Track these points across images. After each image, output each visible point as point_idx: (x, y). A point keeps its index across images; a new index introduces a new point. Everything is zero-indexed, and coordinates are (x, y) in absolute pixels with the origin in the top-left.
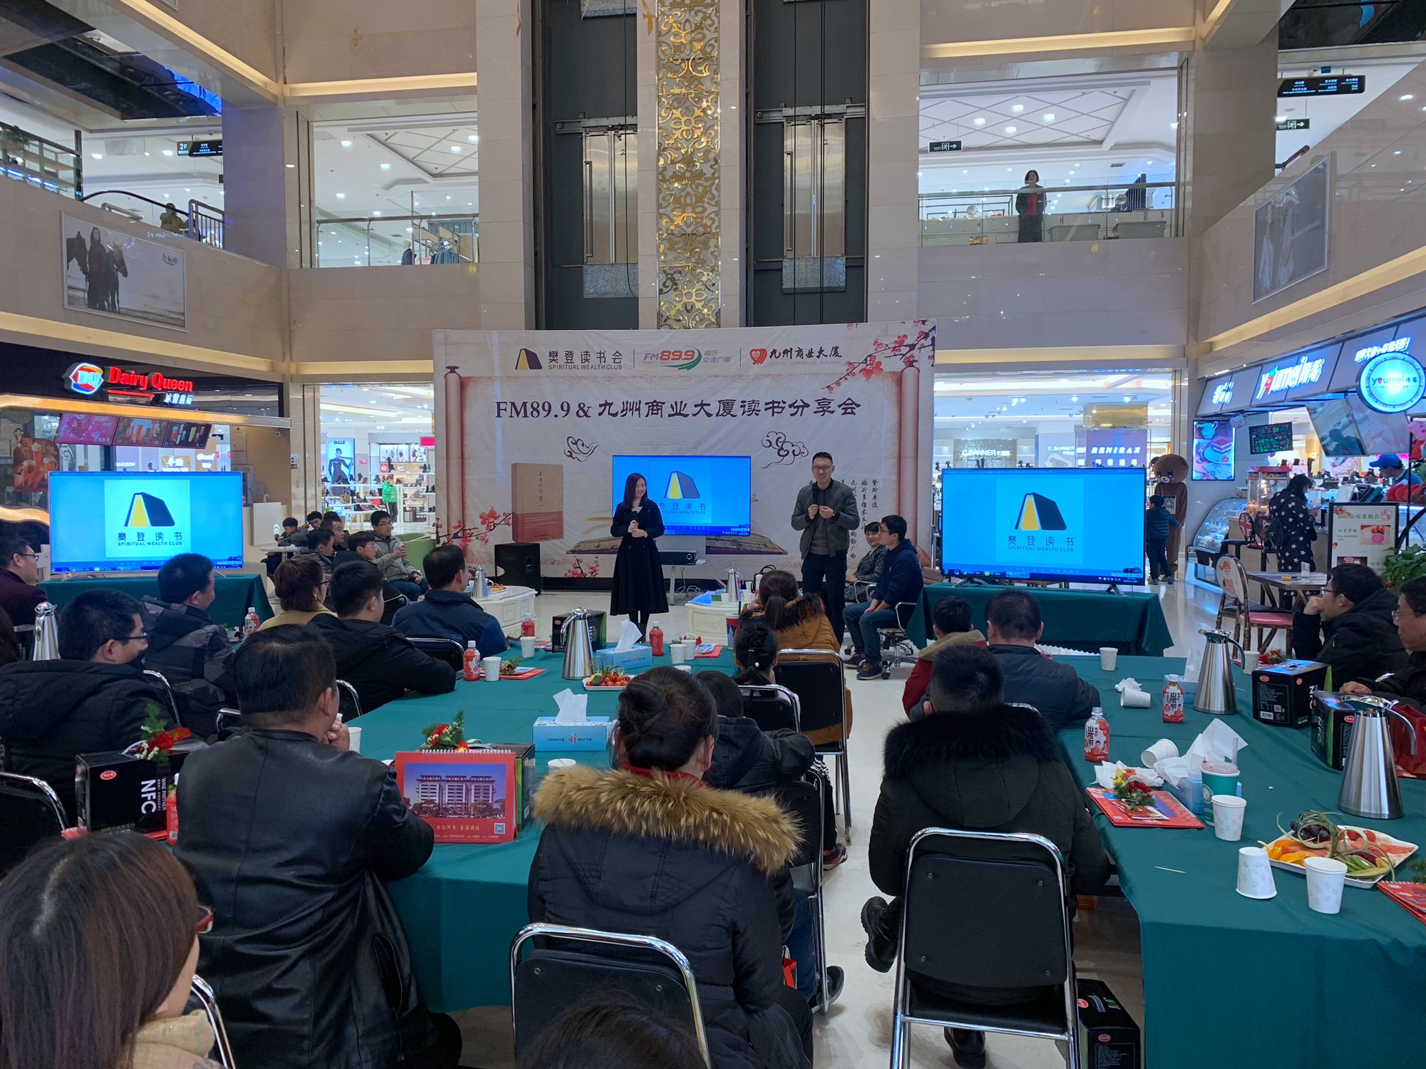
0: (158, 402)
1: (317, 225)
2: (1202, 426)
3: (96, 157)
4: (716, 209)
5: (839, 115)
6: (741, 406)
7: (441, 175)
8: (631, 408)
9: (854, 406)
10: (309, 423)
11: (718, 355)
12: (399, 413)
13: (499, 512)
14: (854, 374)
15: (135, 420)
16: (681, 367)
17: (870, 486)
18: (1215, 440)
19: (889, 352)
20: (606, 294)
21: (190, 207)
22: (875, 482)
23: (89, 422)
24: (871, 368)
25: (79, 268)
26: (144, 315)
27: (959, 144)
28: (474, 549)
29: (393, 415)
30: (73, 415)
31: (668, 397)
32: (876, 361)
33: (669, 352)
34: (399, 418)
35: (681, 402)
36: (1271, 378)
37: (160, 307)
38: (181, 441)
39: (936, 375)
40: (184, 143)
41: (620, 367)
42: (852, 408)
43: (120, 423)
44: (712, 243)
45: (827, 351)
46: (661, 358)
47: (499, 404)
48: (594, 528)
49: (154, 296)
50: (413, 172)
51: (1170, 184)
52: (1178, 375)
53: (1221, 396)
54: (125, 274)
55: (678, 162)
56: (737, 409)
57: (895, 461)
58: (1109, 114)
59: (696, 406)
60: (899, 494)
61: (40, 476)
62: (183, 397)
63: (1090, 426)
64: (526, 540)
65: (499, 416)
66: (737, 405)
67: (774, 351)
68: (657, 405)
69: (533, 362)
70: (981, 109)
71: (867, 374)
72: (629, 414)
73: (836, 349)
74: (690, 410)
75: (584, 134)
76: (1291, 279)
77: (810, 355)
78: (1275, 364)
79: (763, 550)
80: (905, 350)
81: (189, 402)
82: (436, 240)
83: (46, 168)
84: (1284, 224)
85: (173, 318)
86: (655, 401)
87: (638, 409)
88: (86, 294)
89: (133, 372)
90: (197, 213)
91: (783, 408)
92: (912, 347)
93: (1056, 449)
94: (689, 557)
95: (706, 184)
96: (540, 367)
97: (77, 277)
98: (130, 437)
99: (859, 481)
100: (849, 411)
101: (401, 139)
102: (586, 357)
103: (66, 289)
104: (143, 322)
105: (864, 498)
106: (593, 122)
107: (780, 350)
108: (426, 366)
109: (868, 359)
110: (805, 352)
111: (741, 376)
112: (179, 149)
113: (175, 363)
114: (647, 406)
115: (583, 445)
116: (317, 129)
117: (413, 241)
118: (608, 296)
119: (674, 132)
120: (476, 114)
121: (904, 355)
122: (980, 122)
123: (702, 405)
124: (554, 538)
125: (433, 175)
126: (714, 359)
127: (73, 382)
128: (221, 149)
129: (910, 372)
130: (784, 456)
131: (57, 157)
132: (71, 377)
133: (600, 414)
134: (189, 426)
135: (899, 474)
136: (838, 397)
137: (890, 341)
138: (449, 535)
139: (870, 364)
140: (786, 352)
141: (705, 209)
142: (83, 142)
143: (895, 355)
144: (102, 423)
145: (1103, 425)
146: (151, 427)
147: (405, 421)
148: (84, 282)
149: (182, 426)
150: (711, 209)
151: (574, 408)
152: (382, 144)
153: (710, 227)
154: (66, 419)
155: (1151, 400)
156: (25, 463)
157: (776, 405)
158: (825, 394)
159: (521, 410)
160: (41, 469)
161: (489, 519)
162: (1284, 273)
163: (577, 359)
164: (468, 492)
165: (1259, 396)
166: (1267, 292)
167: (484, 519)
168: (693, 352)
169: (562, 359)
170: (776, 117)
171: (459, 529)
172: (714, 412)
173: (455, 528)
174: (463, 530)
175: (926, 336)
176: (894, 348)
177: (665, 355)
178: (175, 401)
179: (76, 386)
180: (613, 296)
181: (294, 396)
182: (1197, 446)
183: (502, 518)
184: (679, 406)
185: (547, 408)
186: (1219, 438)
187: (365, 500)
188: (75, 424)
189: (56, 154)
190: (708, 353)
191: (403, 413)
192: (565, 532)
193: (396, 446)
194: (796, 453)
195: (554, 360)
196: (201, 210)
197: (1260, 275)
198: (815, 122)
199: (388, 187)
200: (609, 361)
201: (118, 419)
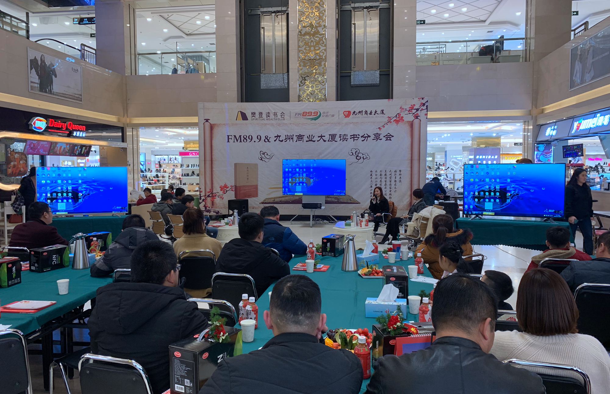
0: (70, 135)
1: (138, 56)
2: (538, 146)
3: (34, 25)
4: (325, 48)
5: (377, 7)
6: (339, 137)
7: (190, 35)
8: (289, 138)
9: (391, 137)
10: (135, 146)
11: (329, 114)
12: (167, 141)
13: (229, 185)
14: (391, 122)
15: (59, 144)
16: (312, 119)
17: (398, 173)
18: (544, 152)
19: (407, 113)
20: (271, 87)
21: (81, 47)
22: (400, 171)
23: (38, 144)
24: (399, 119)
25: (35, 73)
26: (64, 95)
27: (424, 21)
28: (217, 202)
29: (164, 142)
30: (31, 141)
31: (306, 133)
32: (401, 116)
33: (307, 112)
34: (167, 144)
35: (312, 135)
36: (580, 124)
37: (70, 92)
38: (78, 153)
39: (428, 123)
40: (76, 18)
41: (284, 119)
42: (390, 138)
43: (52, 144)
44: (323, 63)
45: (379, 112)
46: (303, 115)
47: (228, 136)
48: (272, 192)
49: (68, 87)
50: (179, 33)
51: (523, 39)
52: (527, 123)
53: (550, 132)
54: (56, 77)
55: (307, 27)
56: (337, 138)
57: (410, 161)
58: (490, 9)
59: (319, 137)
60: (412, 176)
61: (19, 170)
62: (81, 133)
63: (475, 147)
64: (241, 198)
65: (228, 141)
66: (337, 137)
67: (354, 112)
68: (301, 137)
69: (244, 117)
70: (435, 5)
71: (397, 122)
72: (288, 140)
73: (383, 111)
74: (316, 139)
75: (261, 15)
76: (592, 79)
77: (371, 113)
78: (582, 117)
79: (349, 202)
80: (414, 111)
81: (84, 135)
82: (187, 64)
83: (13, 29)
84: (588, 54)
85: (76, 97)
86: (300, 135)
87: (293, 139)
88: (39, 85)
89: (60, 121)
90: (84, 49)
91: (359, 138)
92: (417, 110)
93: (454, 157)
94: (319, 205)
95: (320, 37)
96: (247, 119)
97: (34, 78)
98: (56, 152)
99: (393, 171)
100: (389, 139)
101: (174, 17)
102: (268, 115)
103: (30, 82)
104: (64, 98)
105: (395, 178)
106: (265, 9)
107: (357, 111)
108: (195, 120)
109: (398, 115)
110: (369, 112)
111: (339, 123)
112: (74, 21)
113: (77, 117)
114: (296, 137)
115: (267, 155)
116: (137, 12)
117: (177, 64)
118: (272, 88)
119: (306, 13)
120: (214, 6)
121: (414, 114)
122: (434, 11)
123: (321, 136)
124: (254, 197)
125: (187, 35)
126: (327, 115)
127: (34, 126)
128: (94, 21)
129: (416, 121)
130: (359, 159)
131: (18, 24)
132: (32, 124)
133: (275, 141)
134: (82, 146)
135: (411, 167)
136: (383, 132)
137: (407, 107)
138: (205, 195)
139: (398, 118)
140: (360, 112)
141: (320, 48)
142: (30, 18)
143: (410, 114)
144: (44, 145)
145: (481, 146)
146: (66, 147)
147: (169, 145)
148: (38, 80)
149: (79, 146)
150: (322, 48)
151: (263, 138)
152: (166, 20)
153: (322, 56)
154: (28, 143)
155: (502, 135)
156: (12, 163)
157: (355, 136)
158: (378, 131)
159: (239, 139)
160: (19, 166)
161: (224, 188)
162: (588, 77)
163: (264, 116)
164: (214, 176)
165: (573, 132)
166: (578, 85)
167: (222, 188)
168: (317, 112)
169: (257, 115)
170: (348, 7)
171: (210, 193)
172: (327, 140)
173: (208, 192)
174: (212, 193)
175: (424, 105)
176: (409, 110)
177: (304, 114)
178: (78, 135)
179: (35, 128)
180: (274, 88)
181: (129, 133)
182: (536, 155)
183: (230, 188)
184: (311, 137)
185: (250, 138)
186: (546, 151)
187: (152, 180)
188: (32, 146)
189: (17, 23)
190: (324, 113)
191: (168, 141)
192: (259, 194)
193: (162, 156)
194: (364, 158)
195: (253, 116)
196: (86, 48)
197: (574, 77)
198: (365, 10)
199: (165, 40)
200: (279, 117)
201: (51, 143)
